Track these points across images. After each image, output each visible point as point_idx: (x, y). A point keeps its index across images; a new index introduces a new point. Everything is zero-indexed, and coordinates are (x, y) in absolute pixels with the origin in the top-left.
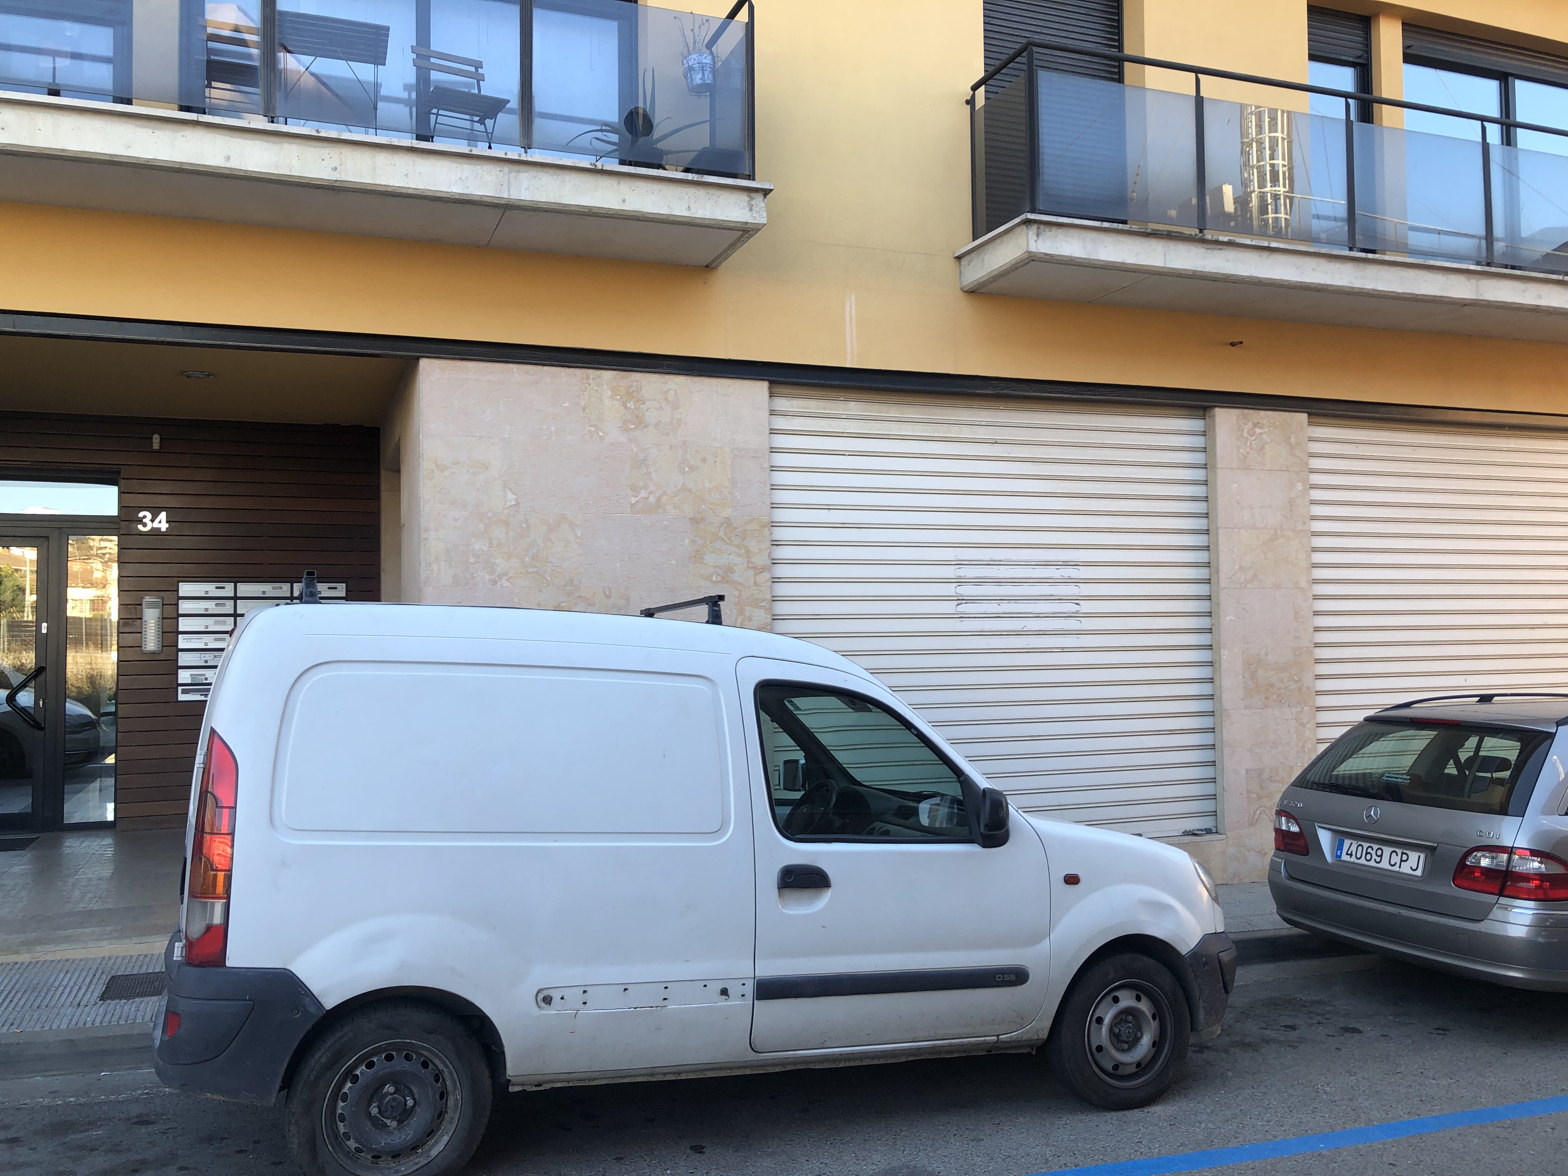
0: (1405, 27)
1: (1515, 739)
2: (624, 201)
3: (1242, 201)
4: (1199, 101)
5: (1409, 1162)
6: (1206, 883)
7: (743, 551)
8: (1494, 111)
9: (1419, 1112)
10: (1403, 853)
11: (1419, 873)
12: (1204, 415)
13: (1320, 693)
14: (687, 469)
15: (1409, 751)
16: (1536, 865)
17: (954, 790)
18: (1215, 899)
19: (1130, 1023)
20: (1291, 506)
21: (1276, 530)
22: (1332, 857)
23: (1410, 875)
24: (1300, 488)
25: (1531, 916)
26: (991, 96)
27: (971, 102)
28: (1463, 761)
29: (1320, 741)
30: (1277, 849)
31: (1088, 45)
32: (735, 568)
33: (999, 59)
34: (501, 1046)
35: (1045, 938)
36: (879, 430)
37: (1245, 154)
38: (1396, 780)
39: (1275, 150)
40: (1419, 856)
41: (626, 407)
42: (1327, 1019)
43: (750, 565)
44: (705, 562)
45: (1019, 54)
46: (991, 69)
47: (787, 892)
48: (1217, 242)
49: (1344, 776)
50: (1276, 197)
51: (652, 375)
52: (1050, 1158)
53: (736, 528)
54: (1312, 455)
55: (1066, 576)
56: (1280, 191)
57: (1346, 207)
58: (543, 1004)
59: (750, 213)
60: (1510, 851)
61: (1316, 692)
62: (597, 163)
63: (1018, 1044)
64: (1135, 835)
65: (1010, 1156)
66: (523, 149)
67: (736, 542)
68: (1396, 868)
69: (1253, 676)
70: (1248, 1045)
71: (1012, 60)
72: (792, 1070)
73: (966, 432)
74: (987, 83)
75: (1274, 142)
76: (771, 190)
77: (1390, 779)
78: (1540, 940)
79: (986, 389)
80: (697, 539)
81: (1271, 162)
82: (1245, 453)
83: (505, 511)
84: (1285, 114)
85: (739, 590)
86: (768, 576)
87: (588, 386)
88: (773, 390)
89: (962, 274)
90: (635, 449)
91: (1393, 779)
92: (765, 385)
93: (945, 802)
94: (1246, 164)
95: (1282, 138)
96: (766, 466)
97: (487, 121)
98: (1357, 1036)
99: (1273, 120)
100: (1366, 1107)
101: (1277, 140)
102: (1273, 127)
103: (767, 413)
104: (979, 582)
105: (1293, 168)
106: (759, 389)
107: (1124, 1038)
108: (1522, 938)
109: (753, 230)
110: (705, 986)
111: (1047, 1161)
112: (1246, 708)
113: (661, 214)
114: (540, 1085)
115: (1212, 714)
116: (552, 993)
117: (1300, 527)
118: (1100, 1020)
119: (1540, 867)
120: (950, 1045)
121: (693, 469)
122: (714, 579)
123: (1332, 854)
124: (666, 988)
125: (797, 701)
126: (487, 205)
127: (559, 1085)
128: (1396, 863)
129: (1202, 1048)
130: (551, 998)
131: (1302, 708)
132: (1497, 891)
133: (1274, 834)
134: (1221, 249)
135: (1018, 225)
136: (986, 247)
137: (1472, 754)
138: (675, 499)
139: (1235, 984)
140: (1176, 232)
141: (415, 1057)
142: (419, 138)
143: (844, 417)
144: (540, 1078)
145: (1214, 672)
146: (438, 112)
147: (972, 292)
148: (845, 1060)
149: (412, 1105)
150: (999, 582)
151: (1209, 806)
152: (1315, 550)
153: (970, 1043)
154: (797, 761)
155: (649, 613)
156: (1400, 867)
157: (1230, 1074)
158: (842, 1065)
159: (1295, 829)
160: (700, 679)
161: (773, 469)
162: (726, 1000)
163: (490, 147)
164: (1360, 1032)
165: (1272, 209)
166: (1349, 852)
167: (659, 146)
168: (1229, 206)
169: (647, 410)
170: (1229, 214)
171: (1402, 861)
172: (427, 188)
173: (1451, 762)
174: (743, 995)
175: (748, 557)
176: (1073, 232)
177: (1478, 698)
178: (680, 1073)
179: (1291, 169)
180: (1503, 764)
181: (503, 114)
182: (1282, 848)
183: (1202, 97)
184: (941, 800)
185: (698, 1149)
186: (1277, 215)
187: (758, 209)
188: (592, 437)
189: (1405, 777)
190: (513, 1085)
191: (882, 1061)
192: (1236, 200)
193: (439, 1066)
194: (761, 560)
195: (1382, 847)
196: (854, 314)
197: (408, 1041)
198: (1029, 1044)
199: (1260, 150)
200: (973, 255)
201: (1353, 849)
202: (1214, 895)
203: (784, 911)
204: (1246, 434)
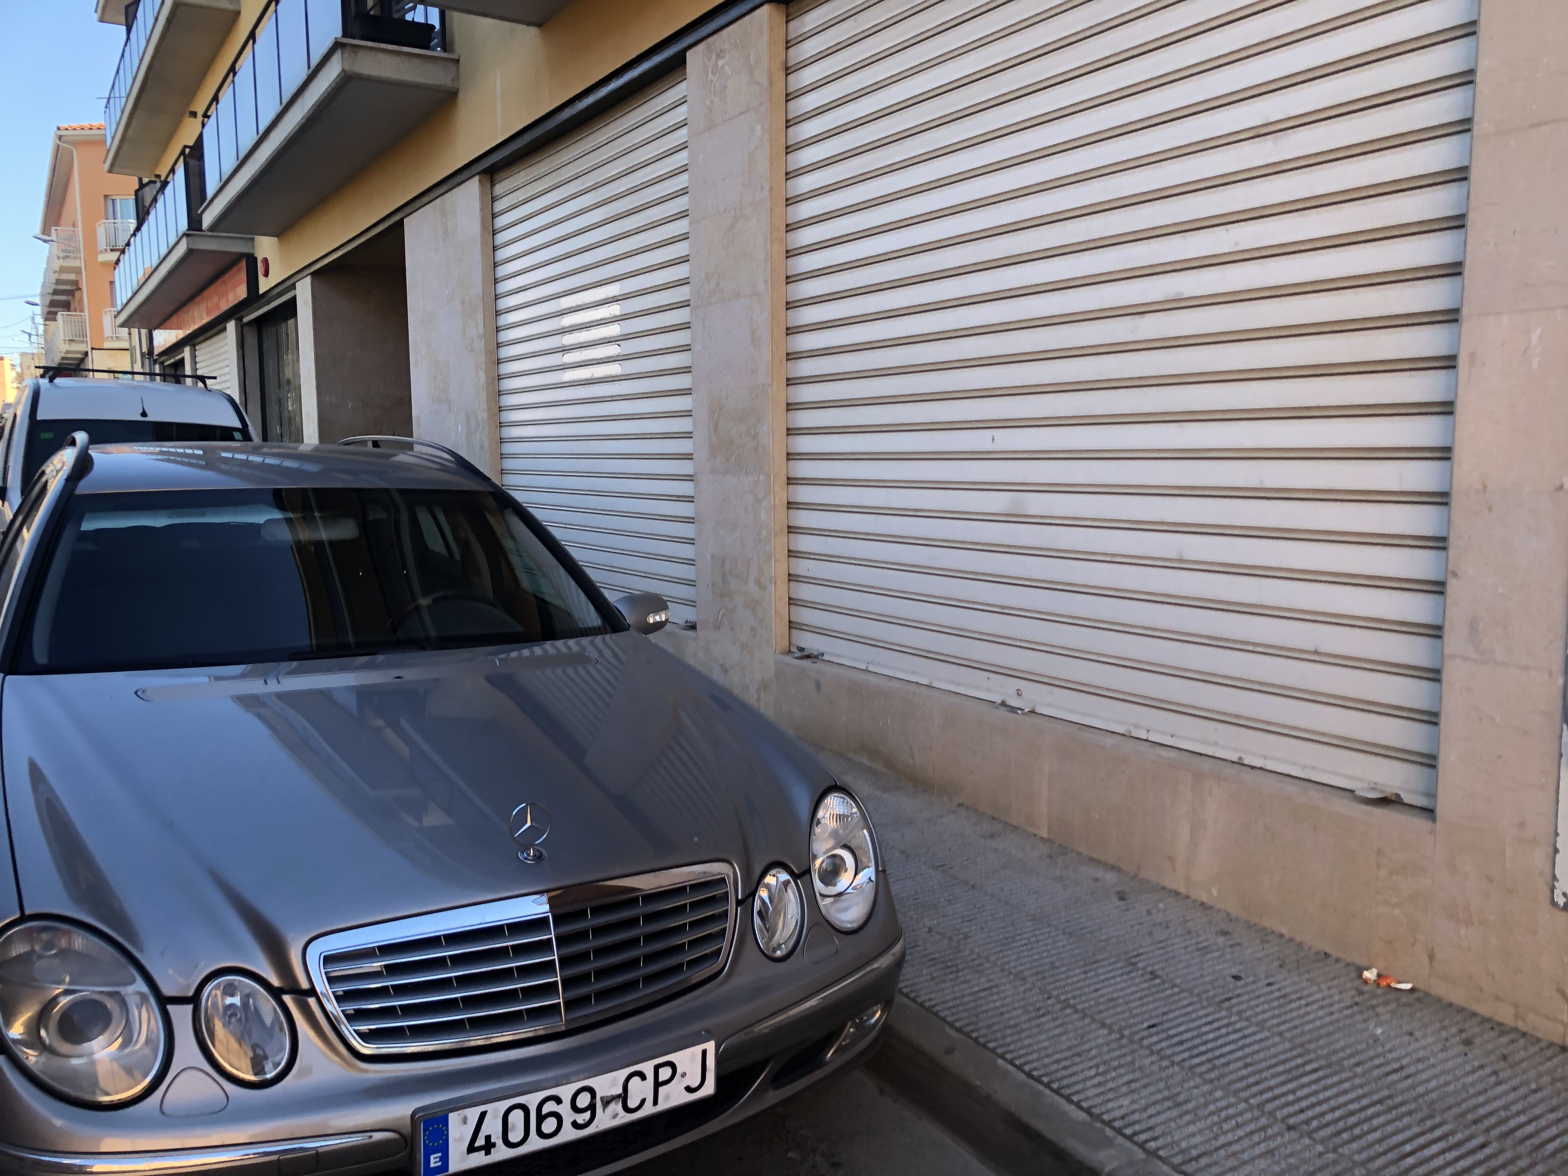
7: (476, 323)
20: (750, 165)
21: (736, 209)
24: (759, 132)
32: (474, 338)
43: (478, 335)
44: (466, 335)
53: (473, 305)
67: (473, 317)
69: (716, 429)
80: (463, 317)
82: (710, 105)
87: (435, 213)
92: (477, 178)
96: (480, 248)
103: (479, 202)
106: (476, 183)
112: (710, 472)
121: (460, 261)
131: (759, 476)
138: (457, 288)
175: (477, 328)
188: (437, 251)
194: (480, 329)
196: (499, 90)
204: (710, 76)
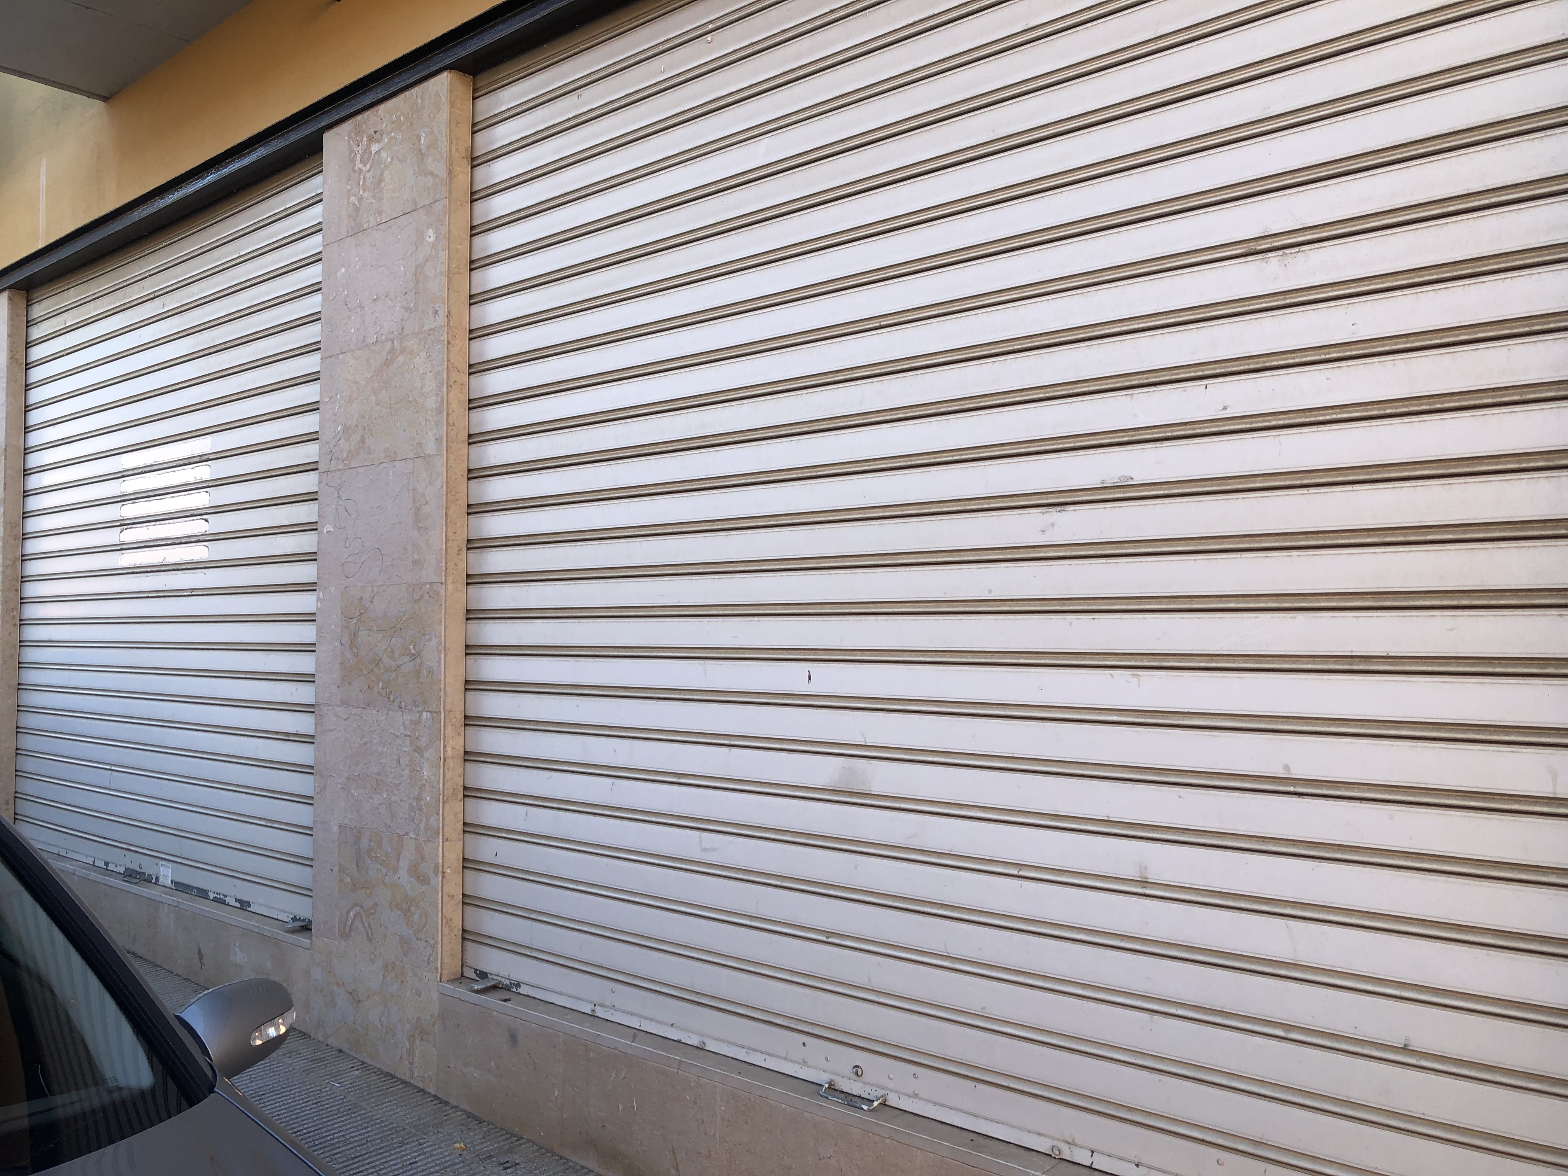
20: (417, 281)
24: (432, 239)
73: (136, 292)
82: (357, 203)
92: (6, 294)
112: (344, 703)
117: (428, 324)
131: (420, 713)
143: (65, 308)
196: (45, 181)
204: (359, 165)
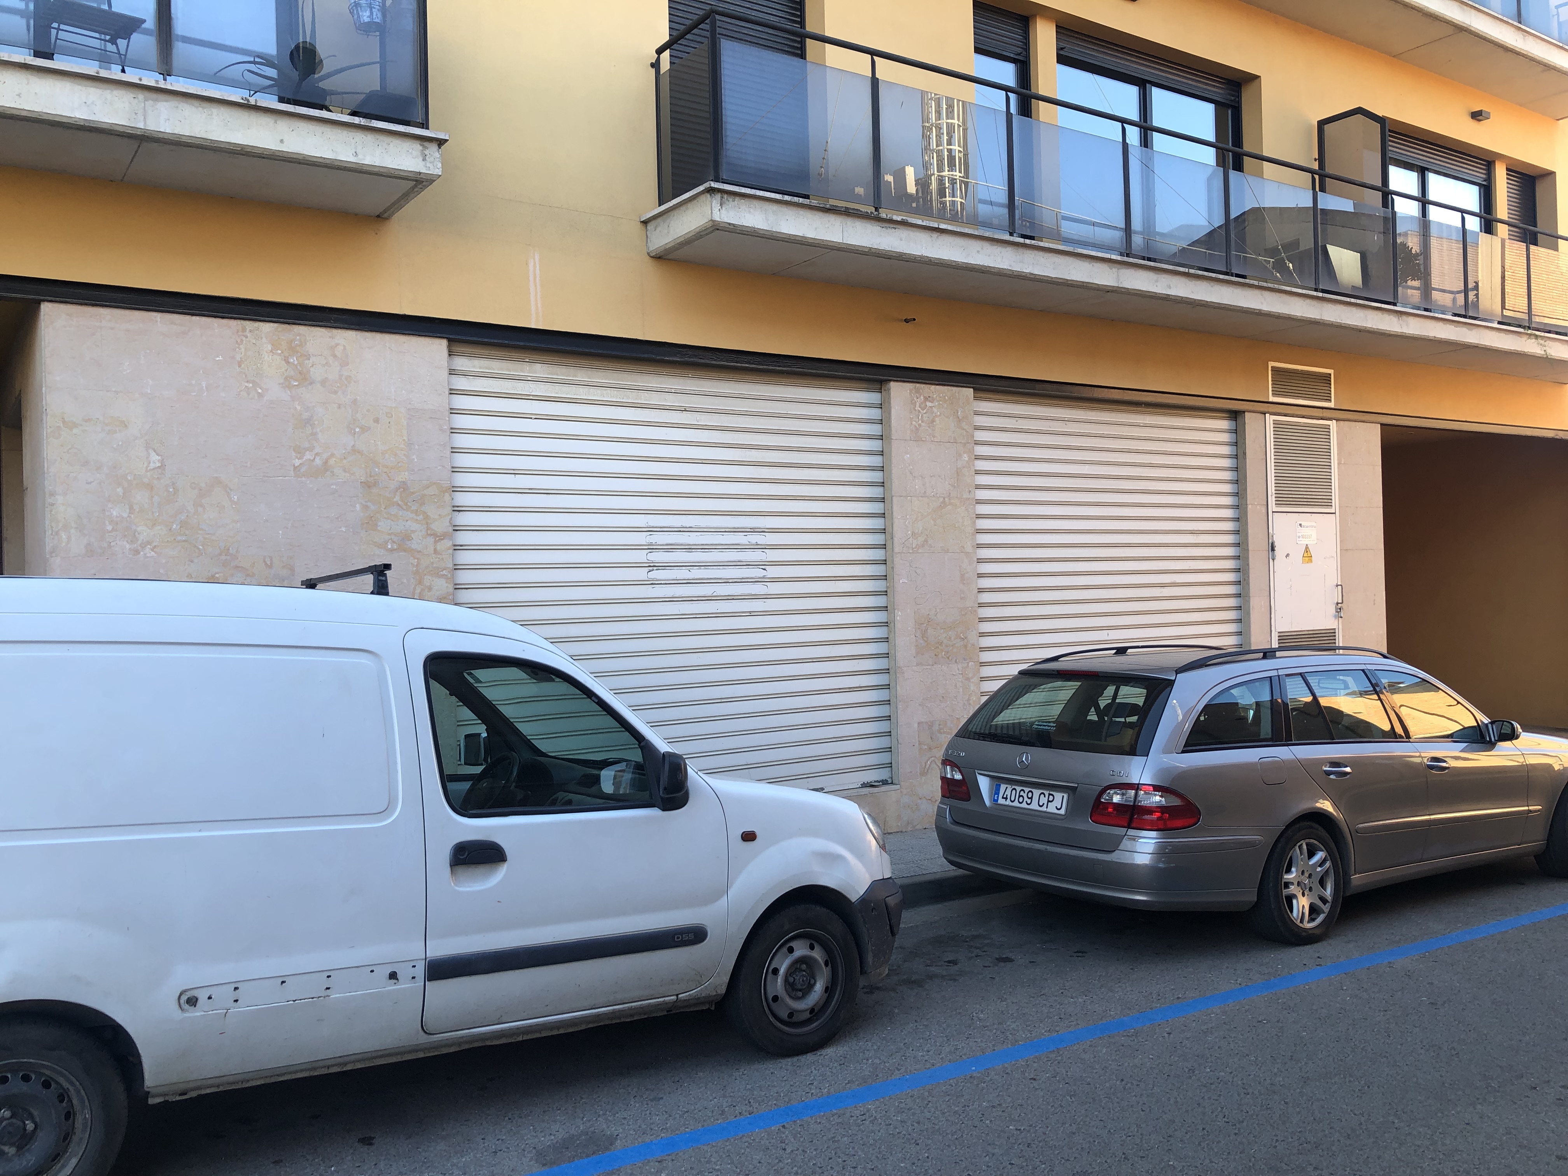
0: (1058, 30)
1: (1141, 686)
2: (282, 141)
3: (923, 184)
4: (875, 82)
5: (1047, 1075)
6: (874, 832)
7: (421, 517)
8: (1134, 116)
9: (1057, 1029)
10: (1050, 794)
11: (1062, 812)
12: (881, 389)
13: (983, 649)
14: (357, 430)
15: (1059, 701)
16: (1158, 798)
17: (636, 756)
18: (883, 847)
19: (804, 971)
20: (958, 475)
21: (944, 498)
22: (990, 801)
23: (1056, 814)
24: (967, 459)
25: (1154, 845)
26: (677, 61)
27: (656, 65)
28: (1102, 708)
29: (983, 694)
30: (943, 796)
31: (772, 18)
32: (412, 535)
33: (684, 25)
34: (138, 1056)
35: (722, 896)
36: (567, 394)
37: (926, 137)
38: (1044, 727)
39: (952, 136)
40: (1063, 796)
41: (288, 362)
42: (984, 951)
43: (429, 532)
44: (379, 528)
45: (702, 20)
46: (675, 33)
47: (460, 869)
48: (891, 221)
49: (1002, 726)
50: (953, 181)
51: (318, 329)
52: (726, 1109)
53: (413, 493)
54: (977, 428)
55: (754, 542)
56: (956, 176)
57: (1007, 192)
58: (186, 1007)
59: (424, 163)
60: (1136, 787)
61: (980, 648)
62: (250, 98)
63: (697, 1001)
64: (813, 790)
65: (687, 1112)
66: (162, 76)
67: (414, 508)
68: (1044, 809)
69: (924, 634)
70: (914, 982)
71: (696, 25)
72: (468, 1049)
73: (655, 399)
74: (672, 47)
75: (951, 128)
76: (446, 141)
77: (1039, 727)
78: (1161, 865)
79: (675, 356)
80: (369, 504)
81: (949, 147)
82: (917, 426)
83: (148, 473)
84: (961, 102)
85: (418, 559)
86: (451, 543)
87: (244, 339)
88: (453, 348)
89: (649, 240)
90: (299, 408)
91: (1042, 727)
92: (444, 342)
93: (629, 768)
94: (926, 149)
95: (958, 125)
96: (446, 427)
97: (119, 41)
98: (1009, 965)
99: (950, 107)
100: (1013, 1029)
101: (954, 126)
102: (950, 114)
103: (446, 372)
104: (670, 548)
105: (968, 155)
106: (438, 347)
107: (799, 987)
108: (1146, 865)
109: (427, 180)
110: (372, 971)
111: (723, 1112)
112: (917, 665)
113: (324, 158)
114: (185, 1094)
115: (887, 671)
116: (195, 993)
117: (966, 495)
118: (776, 971)
119: (1161, 800)
120: (630, 1009)
121: (364, 429)
122: (389, 547)
123: (990, 797)
124: (329, 977)
125: (479, 673)
126: (118, 135)
127: (208, 1091)
128: (1044, 804)
129: (872, 989)
130: (197, 999)
131: (968, 663)
132: (1126, 825)
133: (940, 783)
134: (895, 228)
135: (702, 192)
136: (672, 213)
137: (1110, 701)
138: (345, 461)
139: (902, 926)
140: (854, 209)
141: (34, 1078)
142: (37, 54)
143: (529, 379)
144: (183, 1087)
145: (889, 632)
146: (59, 26)
147: (659, 258)
148: (524, 1033)
149: (32, 1129)
150: (689, 548)
151: (884, 758)
152: (979, 516)
153: (649, 1005)
154: (479, 734)
155: (311, 584)
156: (1047, 808)
157: (896, 1011)
158: (520, 1039)
159: (958, 776)
160: (366, 654)
161: (453, 431)
162: (395, 983)
163: (123, 71)
164: (1011, 960)
165: (949, 193)
166: (1005, 796)
167: (321, 85)
168: (911, 188)
169: (312, 366)
170: (911, 195)
171: (1049, 801)
172: (44, 111)
173: (1093, 709)
174: (414, 978)
175: (427, 523)
176: (756, 203)
177: (1115, 651)
178: (345, 1064)
179: (966, 155)
180: (1133, 709)
181: (141, 36)
182: (948, 795)
183: (878, 79)
184: (626, 766)
185: (367, 1141)
186: (953, 199)
187: (432, 159)
188: (249, 394)
189: (1052, 724)
190: (154, 1096)
191: (562, 1031)
192: (917, 182)
193: (64, 1084)
194: (441, 526)
195: (1033, 790)
196: (538, 272)
197: (25, 1060)
198: (708, 1000)
199: (939, 136)
200: (659, 220)
201: (1008, 792)
202: (881, 843)
203: (457, 888)
204: (918, 408)
